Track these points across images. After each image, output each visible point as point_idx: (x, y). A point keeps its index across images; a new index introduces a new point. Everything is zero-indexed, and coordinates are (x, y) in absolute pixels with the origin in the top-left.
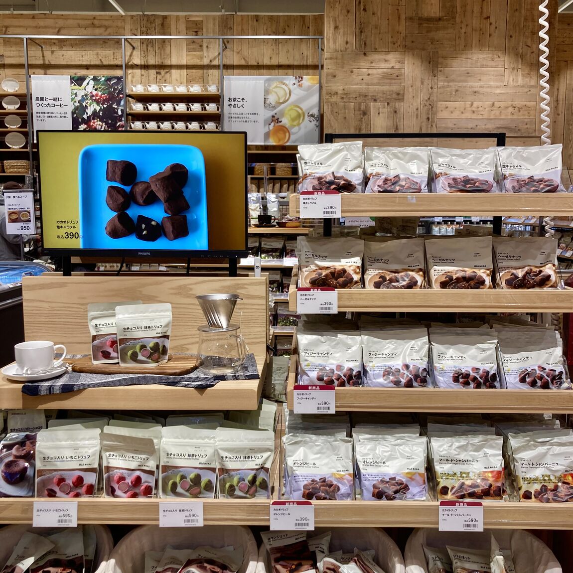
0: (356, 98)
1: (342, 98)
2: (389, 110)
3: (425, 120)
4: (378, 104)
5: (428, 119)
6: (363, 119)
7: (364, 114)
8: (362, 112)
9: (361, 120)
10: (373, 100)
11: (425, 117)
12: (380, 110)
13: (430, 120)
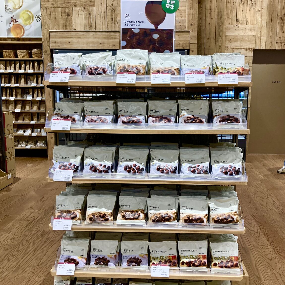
0: (62, 4)
1: (53, 4)
2: (85, 12)
3: (110, 20)
4: (77, 8)
5: (112, 19)
6: (68, 19)
7: (68, 15)
8: (66, 14)
9: (66, 20)
10: (74, 6)
11: (110, 17)
12: (79, 12)
13: (114, 20)
